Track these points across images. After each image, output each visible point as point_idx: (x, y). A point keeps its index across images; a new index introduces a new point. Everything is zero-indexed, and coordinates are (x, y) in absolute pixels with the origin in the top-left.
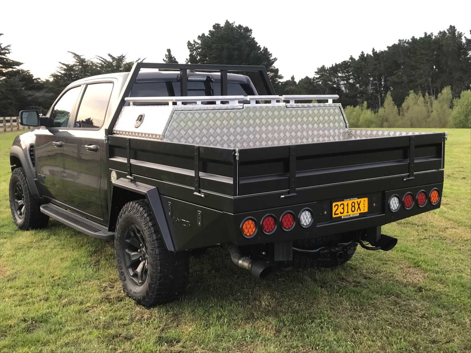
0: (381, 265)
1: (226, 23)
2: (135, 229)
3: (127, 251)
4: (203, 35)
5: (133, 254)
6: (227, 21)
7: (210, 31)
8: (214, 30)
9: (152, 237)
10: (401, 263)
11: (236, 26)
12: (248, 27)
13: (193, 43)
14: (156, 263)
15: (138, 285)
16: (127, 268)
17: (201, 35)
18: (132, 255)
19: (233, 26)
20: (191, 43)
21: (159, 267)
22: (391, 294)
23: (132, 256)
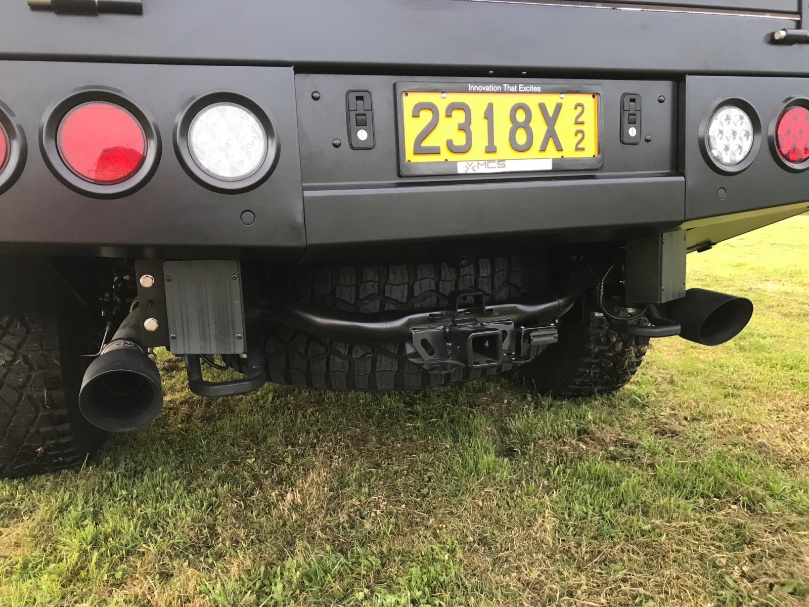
0: (720, 399)
10: (779, 395)
22: (728, 493)
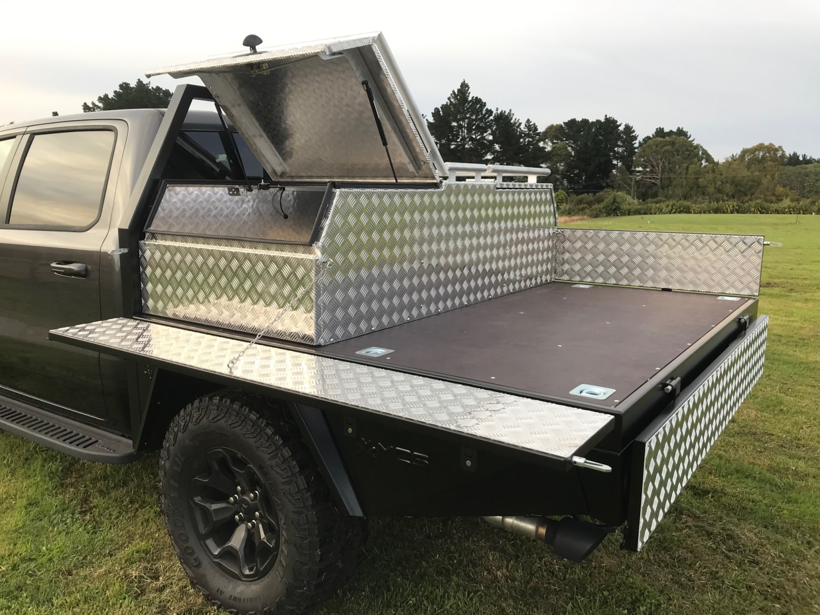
1: (138, 83)
2: (228, 457)
3: (197, 499)
4: (106, 96)
5: (215, 506)
6: (139, 80)
7: (115, 92)
8: (121, 91)
9: (296, 482)
11: (152, 88)
12: (168, 90)
13: (91, 106)
14: (310, 542)
15: (240, 579)
16: (202, 538)
17: (102, 97)
18: (215, 510)
19: (148, 87)
20: (88, 106)
21: (319, 550)
23: (213, 513)
